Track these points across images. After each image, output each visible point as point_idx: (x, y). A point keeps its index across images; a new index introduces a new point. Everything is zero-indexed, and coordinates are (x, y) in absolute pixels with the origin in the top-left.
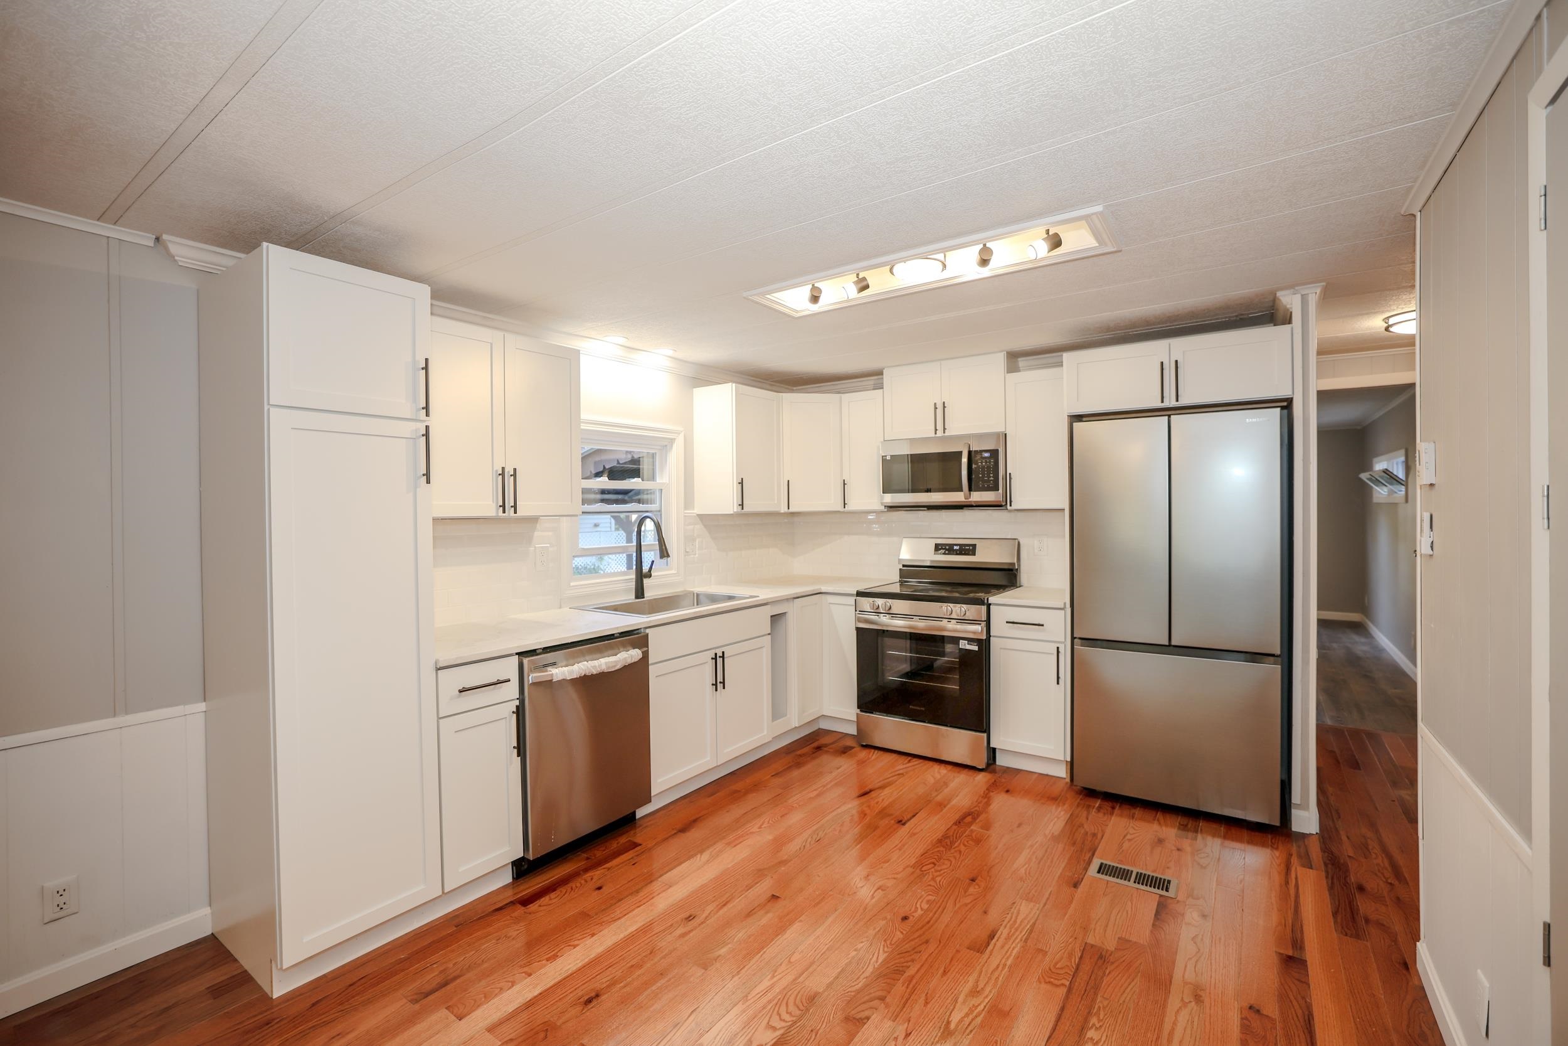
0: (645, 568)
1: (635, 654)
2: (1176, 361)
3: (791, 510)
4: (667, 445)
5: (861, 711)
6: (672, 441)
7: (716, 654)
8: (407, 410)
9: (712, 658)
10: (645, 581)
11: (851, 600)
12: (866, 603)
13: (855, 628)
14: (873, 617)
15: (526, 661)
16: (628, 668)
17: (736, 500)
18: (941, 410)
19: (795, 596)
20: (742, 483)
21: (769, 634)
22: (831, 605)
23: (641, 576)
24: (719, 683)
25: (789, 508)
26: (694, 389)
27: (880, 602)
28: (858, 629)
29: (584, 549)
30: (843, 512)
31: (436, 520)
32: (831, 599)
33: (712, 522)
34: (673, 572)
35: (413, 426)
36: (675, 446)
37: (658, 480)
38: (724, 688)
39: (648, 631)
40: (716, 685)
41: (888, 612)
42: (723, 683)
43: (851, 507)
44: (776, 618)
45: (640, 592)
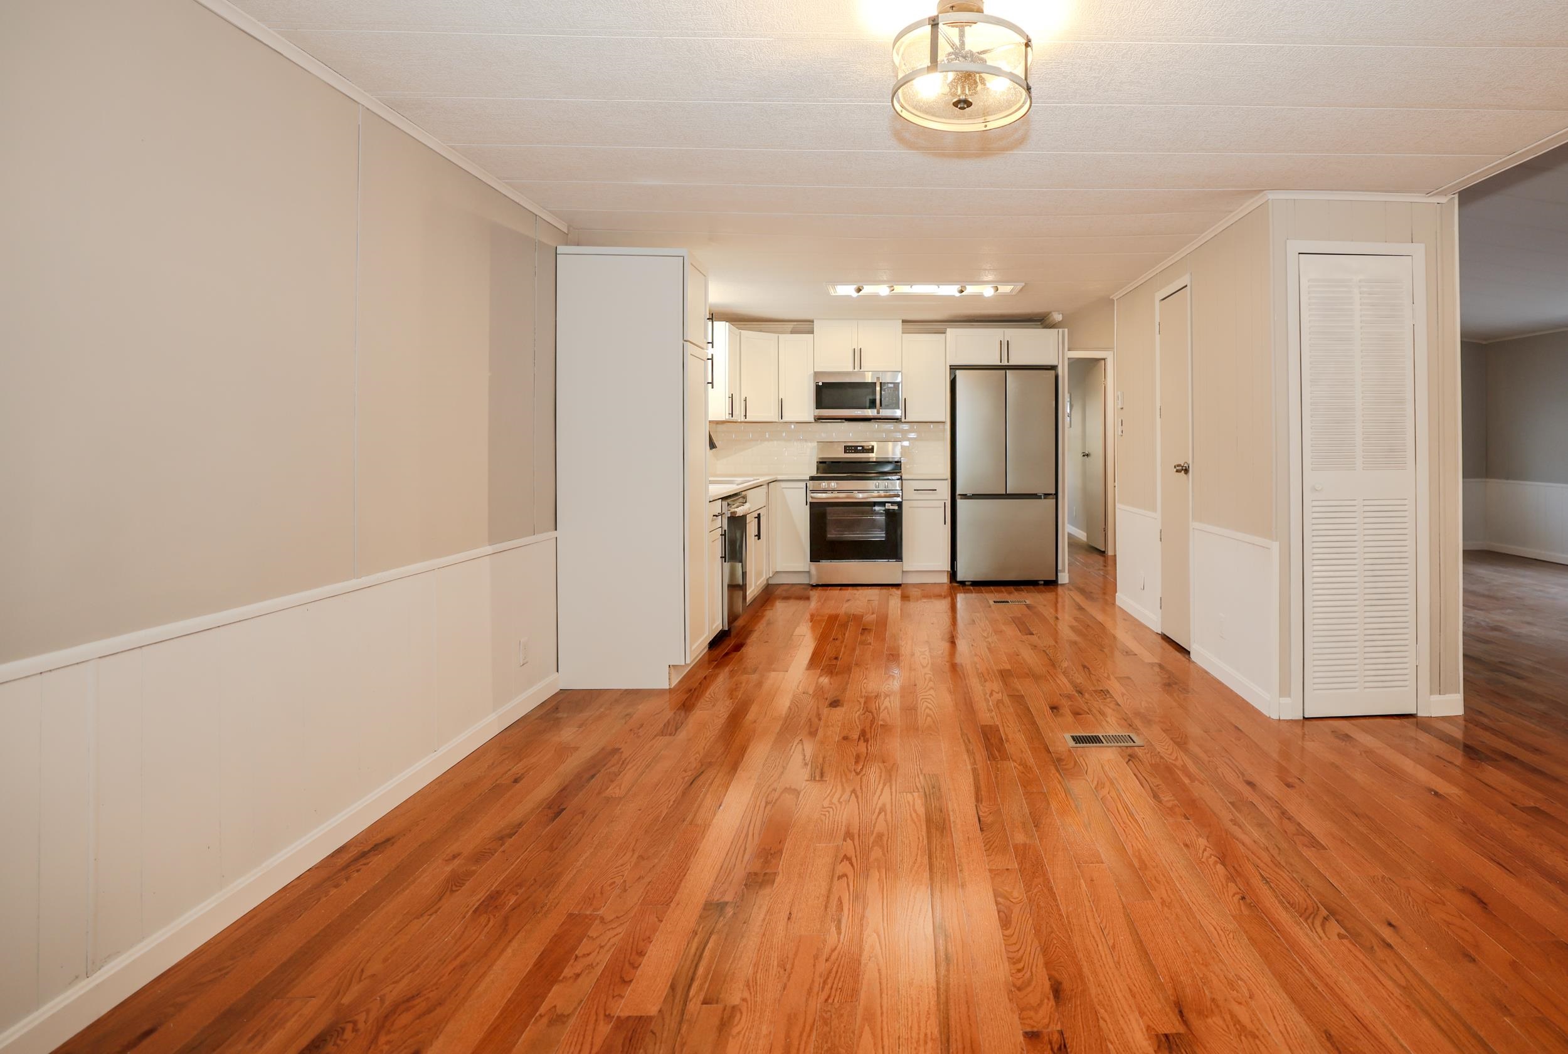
2: (1008, 341)
3: (749, 420)
5: (814, 560)
9: (756, 517)
11: (801, 484)
12: (808, 486)
13: (806, 503)
17: (728, 410)
18: (857, 355)
20: (731, 398)
22: (789, 489)
24: (758, 535)
25: (746, 418)
27: (812, 484)
28: (810, 504)
32: (783, 485)
43: (786, 419)
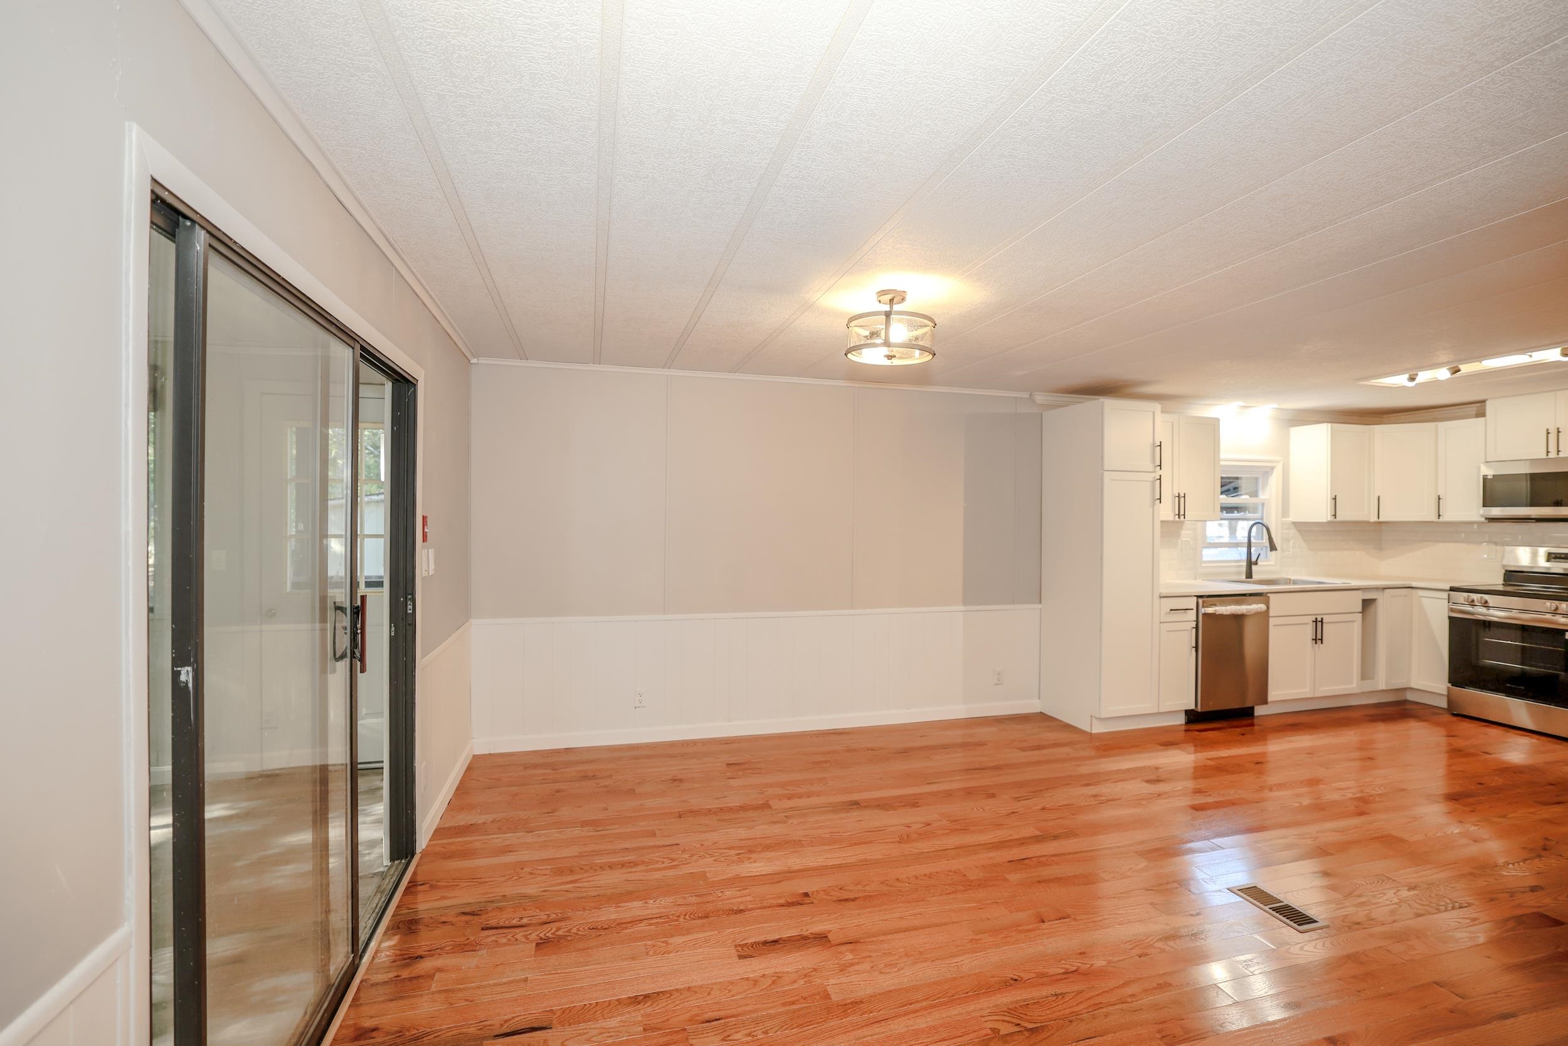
0: (1254, 559)
1: (1262, 607)
3: (1381, 520)
4: (1267, 472)
5: (1452, 685)
6: (1273, 468)
7: (1316, 619)
8: (1151, 468)
9: (1313, 621)
10: (1254, 567)
11: (1445, 595)
12: (1461, 597)
13: (1447, 618)
14: (1470, 609)
15: (1200, 601)
16: (1257, 614)
17: (1329, 512)
18: (1555, 434)
19: (1385, 587)
20: (1335, 499)
21: (1360, 612)
22: (1422, 598)
23: (1250, 563)
24: (1318, 639)
25: (1378, 518)
26: (1292, 429)
27: (1475, 596)
28: (1450, 618)
29: (1210, 543)
30: (1438, 523)
31: (1162, 522)
32: (1421, 592)
33: (1305, 529)
34: (1272, 563)
35: (1152, 475)
36: (1275, 472)
37: (1261, 496)
38: (1322, 643)
39: (1269, 595)
40: (1316, 640)
41: (1485, 605)
42: (1322, 640)
43: (1447, 517)
44: (1367, 604)
45: (1249, 575)
